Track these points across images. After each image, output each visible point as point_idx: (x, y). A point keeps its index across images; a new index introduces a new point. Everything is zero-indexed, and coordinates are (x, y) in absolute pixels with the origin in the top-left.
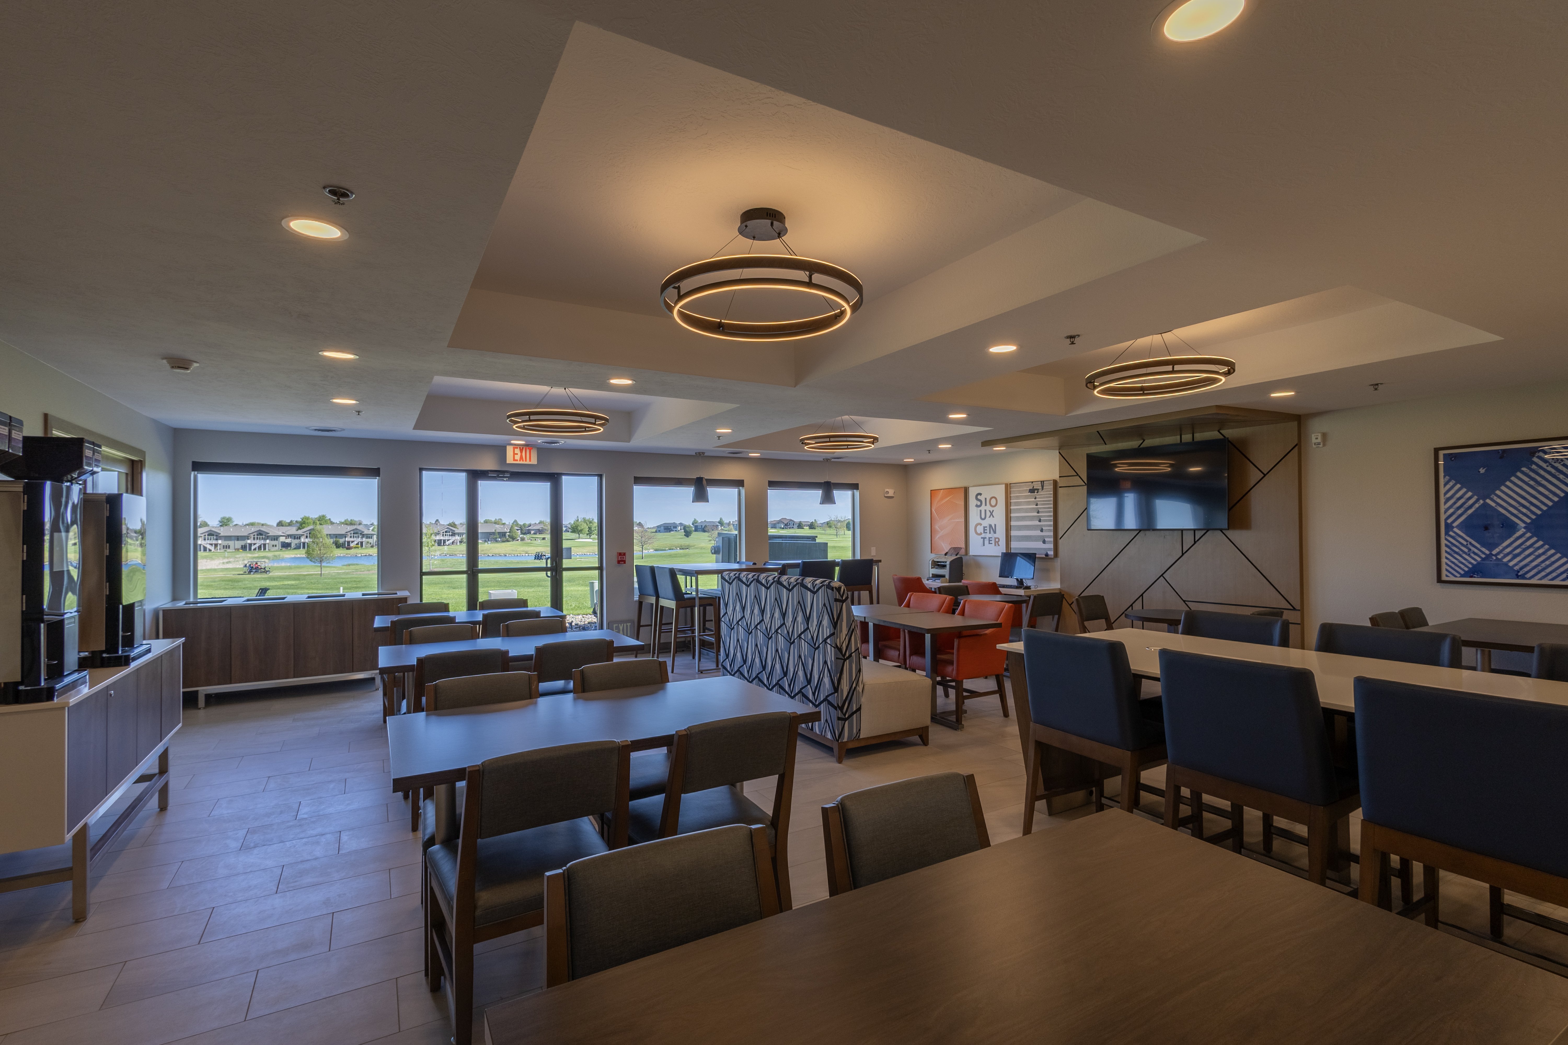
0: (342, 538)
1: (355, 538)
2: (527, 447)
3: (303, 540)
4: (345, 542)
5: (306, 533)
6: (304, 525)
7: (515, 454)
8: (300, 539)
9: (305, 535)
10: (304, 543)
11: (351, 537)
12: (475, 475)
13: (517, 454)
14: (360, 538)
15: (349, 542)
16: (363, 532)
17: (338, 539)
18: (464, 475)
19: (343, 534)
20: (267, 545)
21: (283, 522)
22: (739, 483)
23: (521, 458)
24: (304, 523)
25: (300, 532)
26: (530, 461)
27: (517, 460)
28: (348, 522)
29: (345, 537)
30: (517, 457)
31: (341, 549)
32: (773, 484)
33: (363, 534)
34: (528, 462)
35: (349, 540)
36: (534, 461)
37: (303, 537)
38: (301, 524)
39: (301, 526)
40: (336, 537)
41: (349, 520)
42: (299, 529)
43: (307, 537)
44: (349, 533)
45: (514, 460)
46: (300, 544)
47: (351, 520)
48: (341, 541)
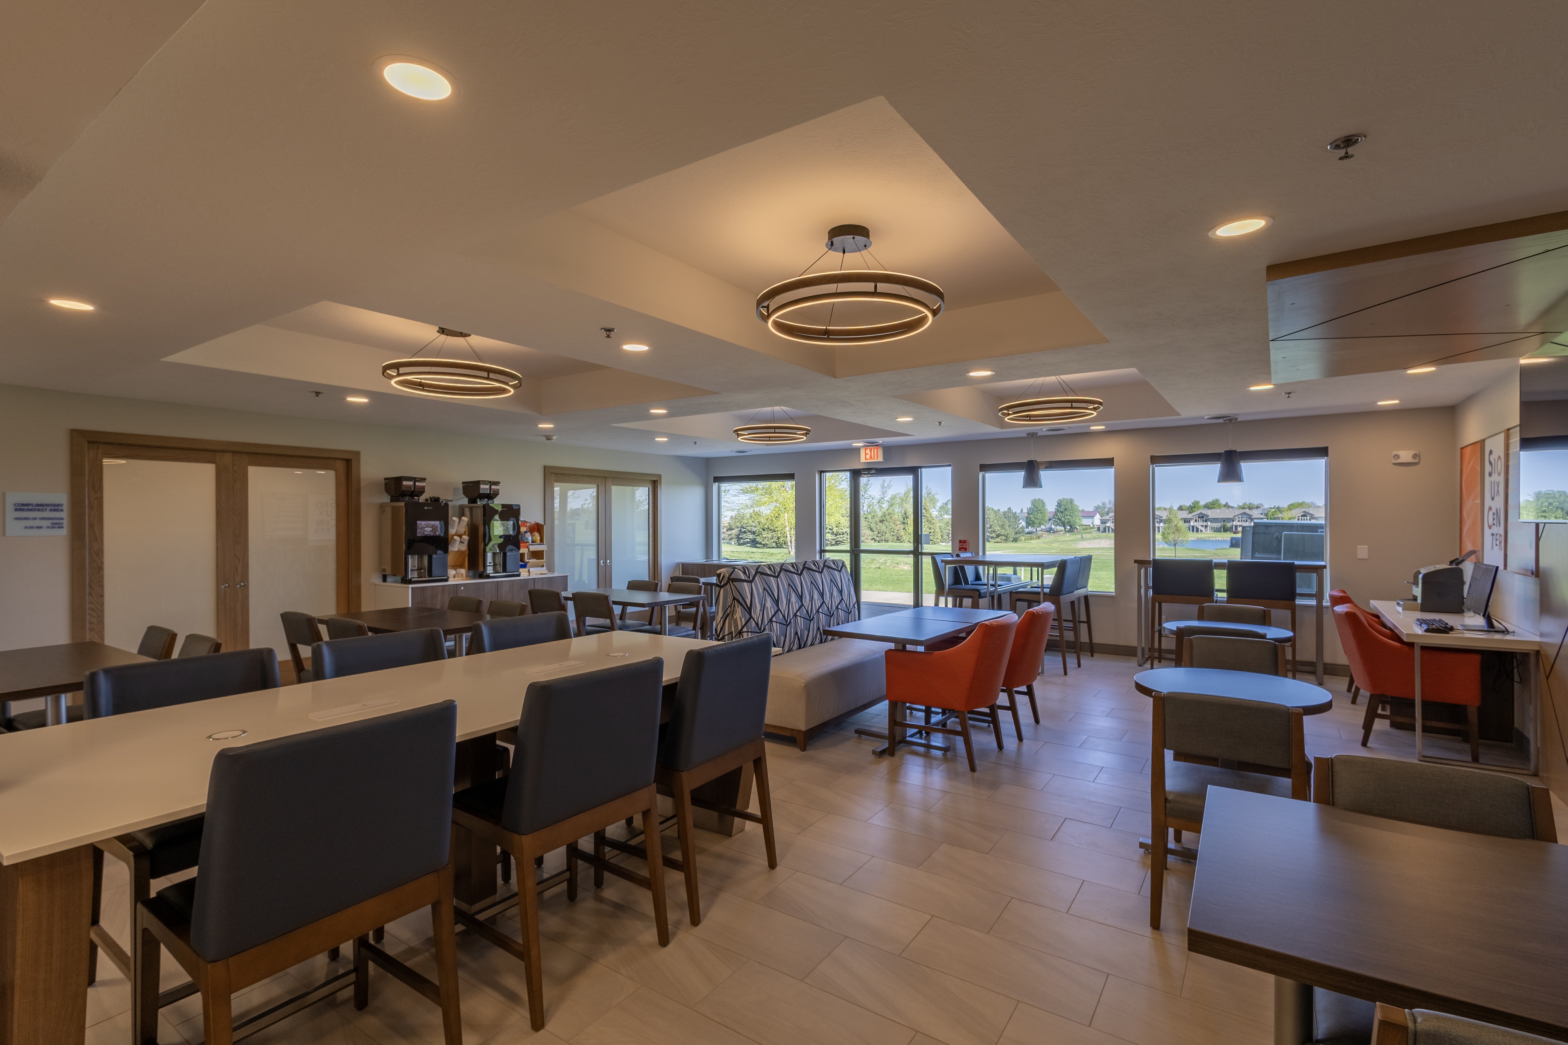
0: (1229, 522)
1: (1243, 522)
2: (875, 447)
3: (1192, 523)
4: (1232, 526)
5: (1195, 516)
6: (1193, 510)
7: (866, 454)
8: (1189, 522)
9: (1195, 519)
10: (1193, 527)
11: (1239, 521)
12: (856, 474)
13: (868, 454)
14: (1248, 522)
15: (1236, 526)
16: (1252, 516)
17: (1225, 523)
18: (848, 474)
19: (1231, 519)
20: (1161, 528)
21: (1183, 507)
22: (1108, 462)
23: (871, 457)
24: (1194, 507)
25: (1190, 516)
26: (877, 459)
27: (868, 459)
28: (1246, 507)
29: (1233, 521)
30: (868, 456)
31: (1229, 532)
32: (1156, 460)
33: (1252, 519)
34: (876, 460)
35: (1237, 524)
36: (881, 459)
37: (1192, 520)
38: (1191, 509)
39: (1192, 510)
40: (1224, 521)
41: (1248, 503)
42: (1190, 513)
43: (1196, 521)
44: (1237, 517)
45: (866, 459)
46: (1190, 527)
47: (1250, 504)
48: (1229, 525)
